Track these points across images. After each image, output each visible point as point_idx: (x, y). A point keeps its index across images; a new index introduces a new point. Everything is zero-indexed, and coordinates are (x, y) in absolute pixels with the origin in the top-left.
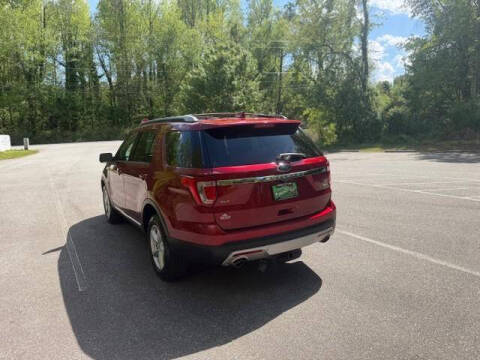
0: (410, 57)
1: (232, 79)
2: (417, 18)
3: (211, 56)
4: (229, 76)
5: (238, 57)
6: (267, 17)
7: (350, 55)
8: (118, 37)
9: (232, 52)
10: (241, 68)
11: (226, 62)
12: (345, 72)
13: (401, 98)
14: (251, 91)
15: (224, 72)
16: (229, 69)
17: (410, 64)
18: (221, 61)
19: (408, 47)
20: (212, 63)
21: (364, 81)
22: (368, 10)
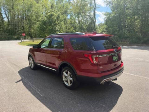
0: (106, 18)
1: (55, 21)
2: (108, 6)
3: (48, 13)
4: (54, 20)
5: (57, 14)
6: (62, 2)
7: (91, 16)
8: (11, 4)
9: (55, 13)
10: (58, 18)
11: (53, 16)
12: (89, 21)
13: (105, 30)
14: (61, 25)
15: (53, 19)
16: (54, 18)
17: (106, 20)
18: (52, 15)
19: (105, 15)
20: (49, 16)
21: (95, 24)
22: (96, 3)
